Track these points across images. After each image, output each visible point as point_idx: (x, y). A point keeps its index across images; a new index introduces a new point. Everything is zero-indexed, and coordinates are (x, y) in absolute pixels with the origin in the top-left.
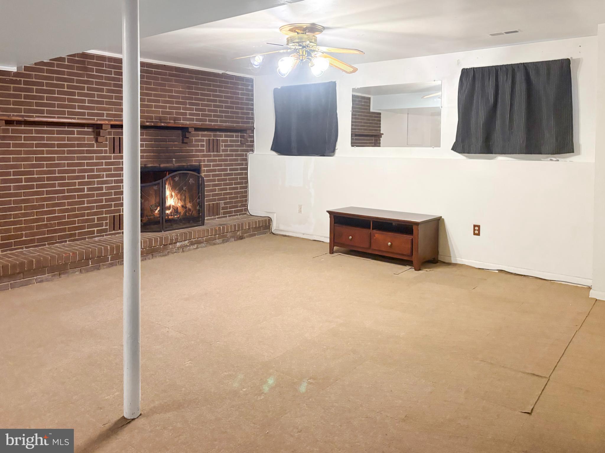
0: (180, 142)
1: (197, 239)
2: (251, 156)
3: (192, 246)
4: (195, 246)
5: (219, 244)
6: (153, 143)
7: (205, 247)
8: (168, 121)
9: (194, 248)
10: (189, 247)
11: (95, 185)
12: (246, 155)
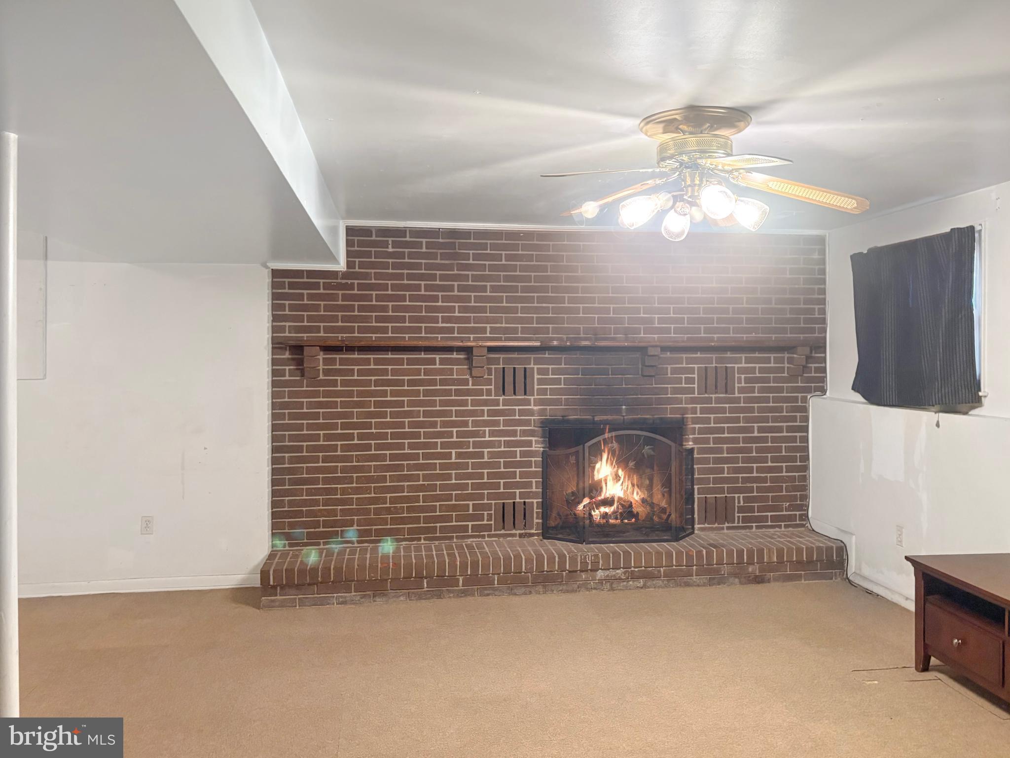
0: (639, 375)
1: (643, 568)
2: (815, 404)
3: (633, 581)
4: (640, 582)
5: (698, 586)
6: (580, 376)
7: (662, 588)
8: (612, 336)
9: (638, 587)
10: (625, 583)
11: (469, 448)
12: (805, 400)
